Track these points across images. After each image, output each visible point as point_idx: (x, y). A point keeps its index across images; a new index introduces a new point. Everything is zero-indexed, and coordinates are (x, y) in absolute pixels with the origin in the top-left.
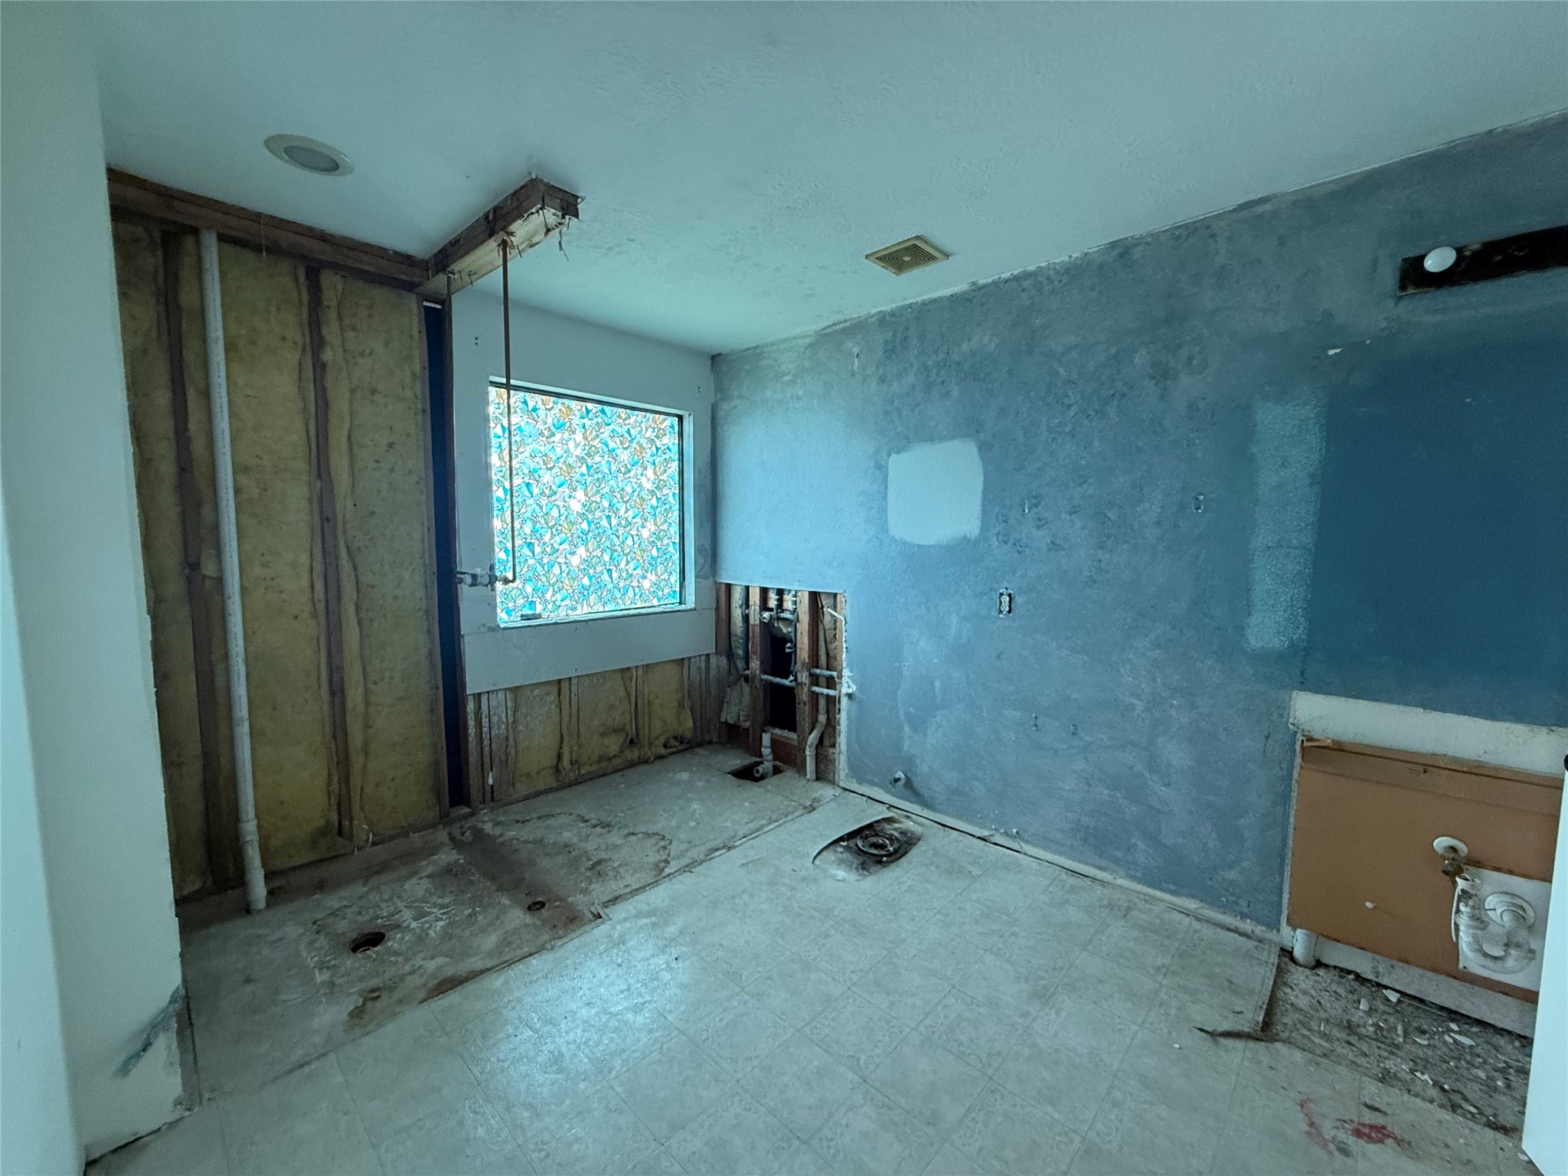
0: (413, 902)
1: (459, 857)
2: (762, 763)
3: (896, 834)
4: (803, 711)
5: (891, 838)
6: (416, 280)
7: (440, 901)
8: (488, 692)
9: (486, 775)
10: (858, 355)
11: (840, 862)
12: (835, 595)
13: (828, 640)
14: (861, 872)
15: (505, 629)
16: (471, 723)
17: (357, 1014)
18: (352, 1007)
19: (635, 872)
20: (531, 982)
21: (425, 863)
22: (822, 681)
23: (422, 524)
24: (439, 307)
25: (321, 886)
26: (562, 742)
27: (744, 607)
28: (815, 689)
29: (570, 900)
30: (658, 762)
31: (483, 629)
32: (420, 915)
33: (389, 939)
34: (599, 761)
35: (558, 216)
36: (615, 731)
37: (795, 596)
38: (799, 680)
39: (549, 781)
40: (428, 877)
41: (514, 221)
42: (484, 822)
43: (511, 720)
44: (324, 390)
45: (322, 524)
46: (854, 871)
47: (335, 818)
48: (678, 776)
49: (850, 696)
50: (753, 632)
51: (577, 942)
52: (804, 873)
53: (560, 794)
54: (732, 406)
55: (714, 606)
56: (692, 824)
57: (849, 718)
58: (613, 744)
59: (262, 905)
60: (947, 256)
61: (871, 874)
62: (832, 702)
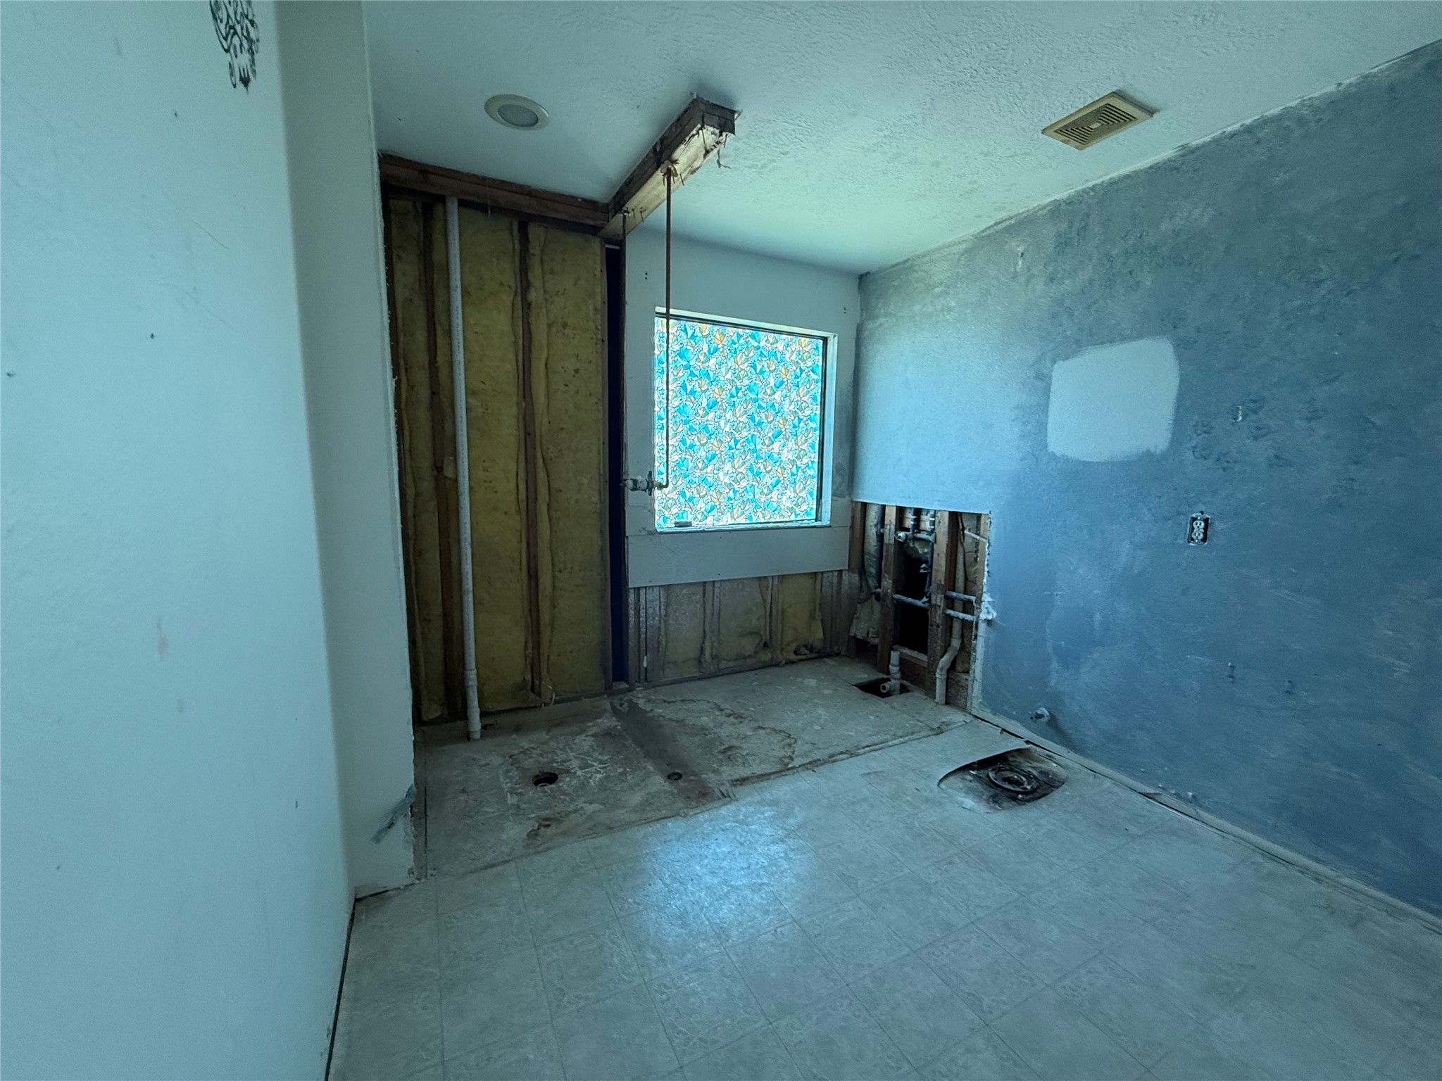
0: (580, 754)
1: (617, 723)
2: (888, 680)
3: (1035, 773)
4: (936, 634)
5: (1028, 776)
6: (599, 223)
7: (600, 757)
8: (646, 587)
9: (641, 657)
10: (1022, 254)
11: (969, 791)
12: (979, 516)
13: (968, 564)
14: (992, 805)
15: (661, 533)
16: (632, 612)
17: (533, 835)
18: (530, 829)
19: (761, 762)
20: (665, 842)
21: (590, 724)
22: (958, 605)
23: (599, 439)
24: (617, 248)
25: (517, 729)
26: (704, 637)
27: (879, 526)
28: (950, 612)
29: (703, 776)
30: (787, 667)
31: (644, 533)
32: (584, 766)
33: (561, 781)
34: (736, 659)
35: (715, 135)
36: (751, 633)
37: (934, 516)
38: (933, 602)
39: (692, 671)
40: (592, 735)
41: (677, 147)
42: (638, 698)
43: (663, 613)
44: (529, 324)
45: (526, 437)
46: (985, 803)
47: (529, 677)
48: (806, 681)
49: (989, 622)
50: (887, 551)
51: (706, 815)
52: (927, 794)
53: (702, 683)
54: (878, 323)
55: (850, 525)
56: (816, 727)
57: (987, 646)
58: (749, 646)
59: (477, 736)
60: (1151, 112)
61: (1004, 809)
62: (968, 628)
